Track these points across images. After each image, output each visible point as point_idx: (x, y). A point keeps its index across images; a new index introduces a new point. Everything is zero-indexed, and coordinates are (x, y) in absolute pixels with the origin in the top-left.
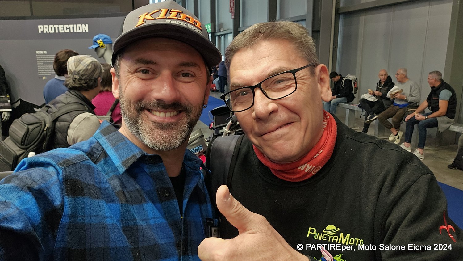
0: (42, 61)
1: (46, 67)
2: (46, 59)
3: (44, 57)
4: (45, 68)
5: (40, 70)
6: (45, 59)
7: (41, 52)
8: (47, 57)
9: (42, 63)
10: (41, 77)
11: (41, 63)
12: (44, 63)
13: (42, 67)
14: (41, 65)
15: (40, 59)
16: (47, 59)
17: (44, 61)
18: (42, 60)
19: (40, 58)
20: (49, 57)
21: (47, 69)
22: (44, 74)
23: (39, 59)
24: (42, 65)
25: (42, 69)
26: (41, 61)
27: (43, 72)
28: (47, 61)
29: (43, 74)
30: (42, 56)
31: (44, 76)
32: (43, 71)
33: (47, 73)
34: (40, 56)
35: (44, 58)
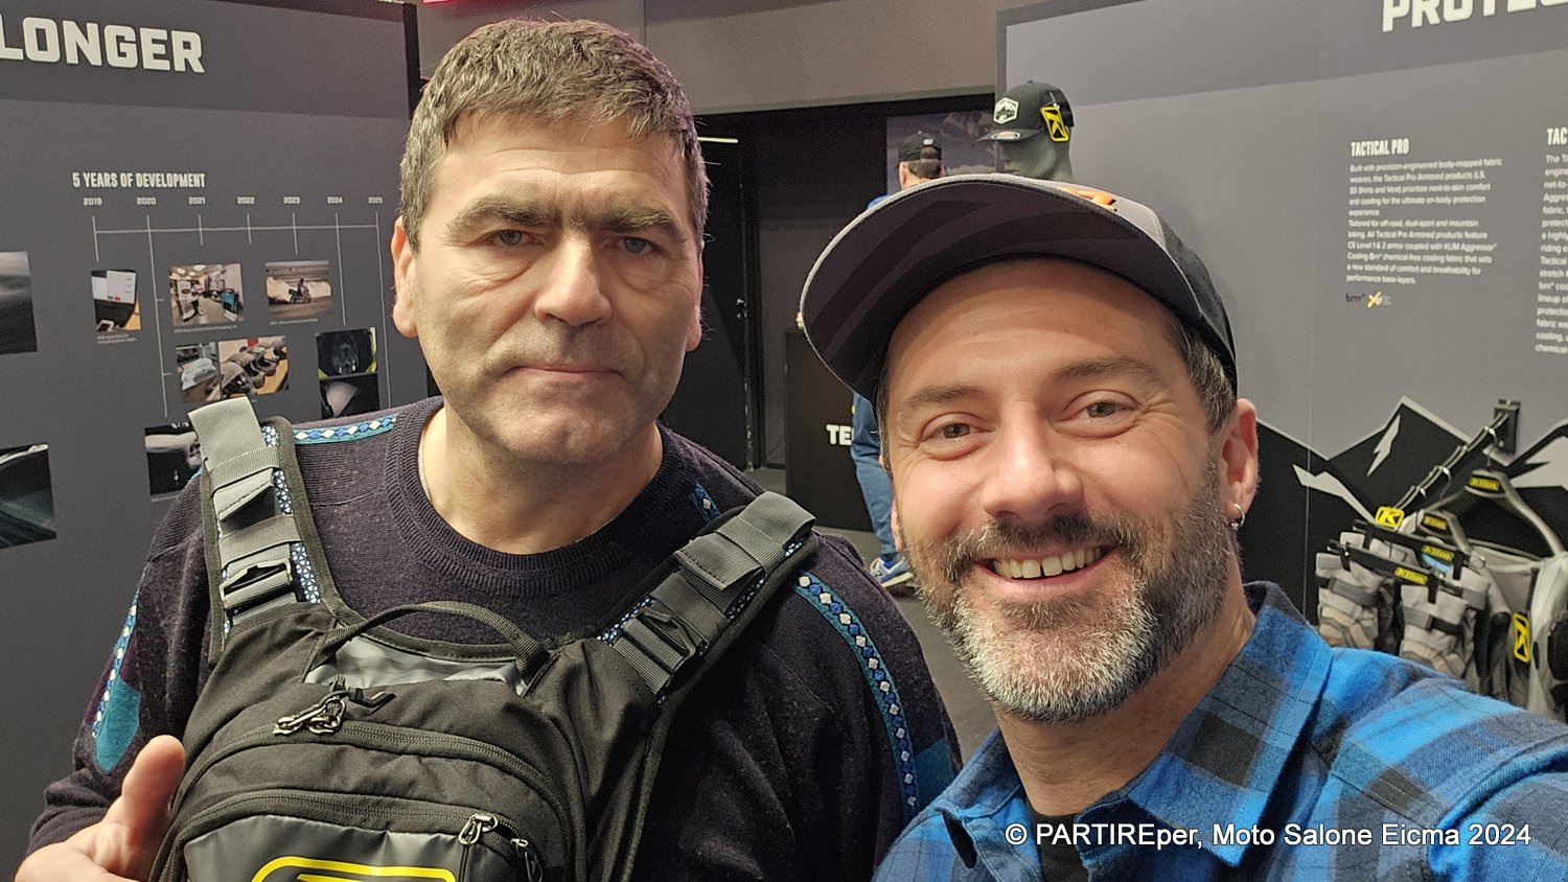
0: (1378, 202)
1: (1394, 235)
2: (1397, 190)
3: (1390, 173)
4: (1389, 241)
5: (1356, 251)
6: (1394, 184)
7: (1379, 148)
8: (1409, 176)
9: (1377, 213)
10: (1356, 296)
11: (1367, 213)
12: (1388, 212)
13: (1371, 234)
14: (1366, 224)
15: (1370, 190)
16: (1405, 189)
17: (1386, 201)
18: (1379, 196)
19: (1367, 179)
20: (1416, 172)
21: (1400, 246)
22: (1374, 273)
23: (1362, 190)
24: (1375, 223)
25: (1368, 246)
26: (1372, 201)
27: (1371, 262)
28: (1401, 196)
29: (1369, 279)
30: (1379, 168)
31: (1374, 288)
32: (1372, 256)
33: (1393, 268)
34: (1371, 168)
35: (1388, 179)
